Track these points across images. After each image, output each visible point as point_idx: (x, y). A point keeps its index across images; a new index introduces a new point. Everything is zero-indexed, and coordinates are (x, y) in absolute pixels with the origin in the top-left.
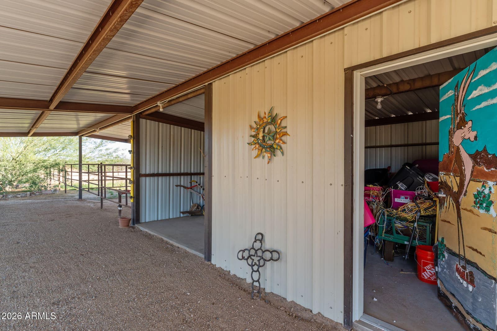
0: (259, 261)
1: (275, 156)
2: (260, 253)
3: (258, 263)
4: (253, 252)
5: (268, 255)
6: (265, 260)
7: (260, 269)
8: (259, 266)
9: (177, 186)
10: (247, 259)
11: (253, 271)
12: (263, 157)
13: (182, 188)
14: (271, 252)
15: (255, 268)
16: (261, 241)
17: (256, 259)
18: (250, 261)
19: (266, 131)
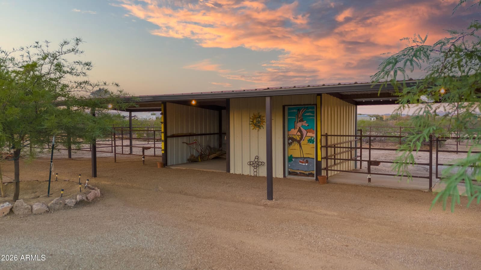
0: (257, 165)
1: (260, 129)
2: (257, 163)
3: (256, 166)
4: (254, 162)
5: (260, 164)
6: (259, 165)
7: (257, 168)
8: (257, 167)
9: (183, 143)
10: (252, 165)
11: (254, 168)
12: (256, 129)
13: (185, 144)
14: (261, 162)
15: (255, 167)
16: (257, 159)
17: (256, 165)
18: (253, 165)
19: (257, 120)
